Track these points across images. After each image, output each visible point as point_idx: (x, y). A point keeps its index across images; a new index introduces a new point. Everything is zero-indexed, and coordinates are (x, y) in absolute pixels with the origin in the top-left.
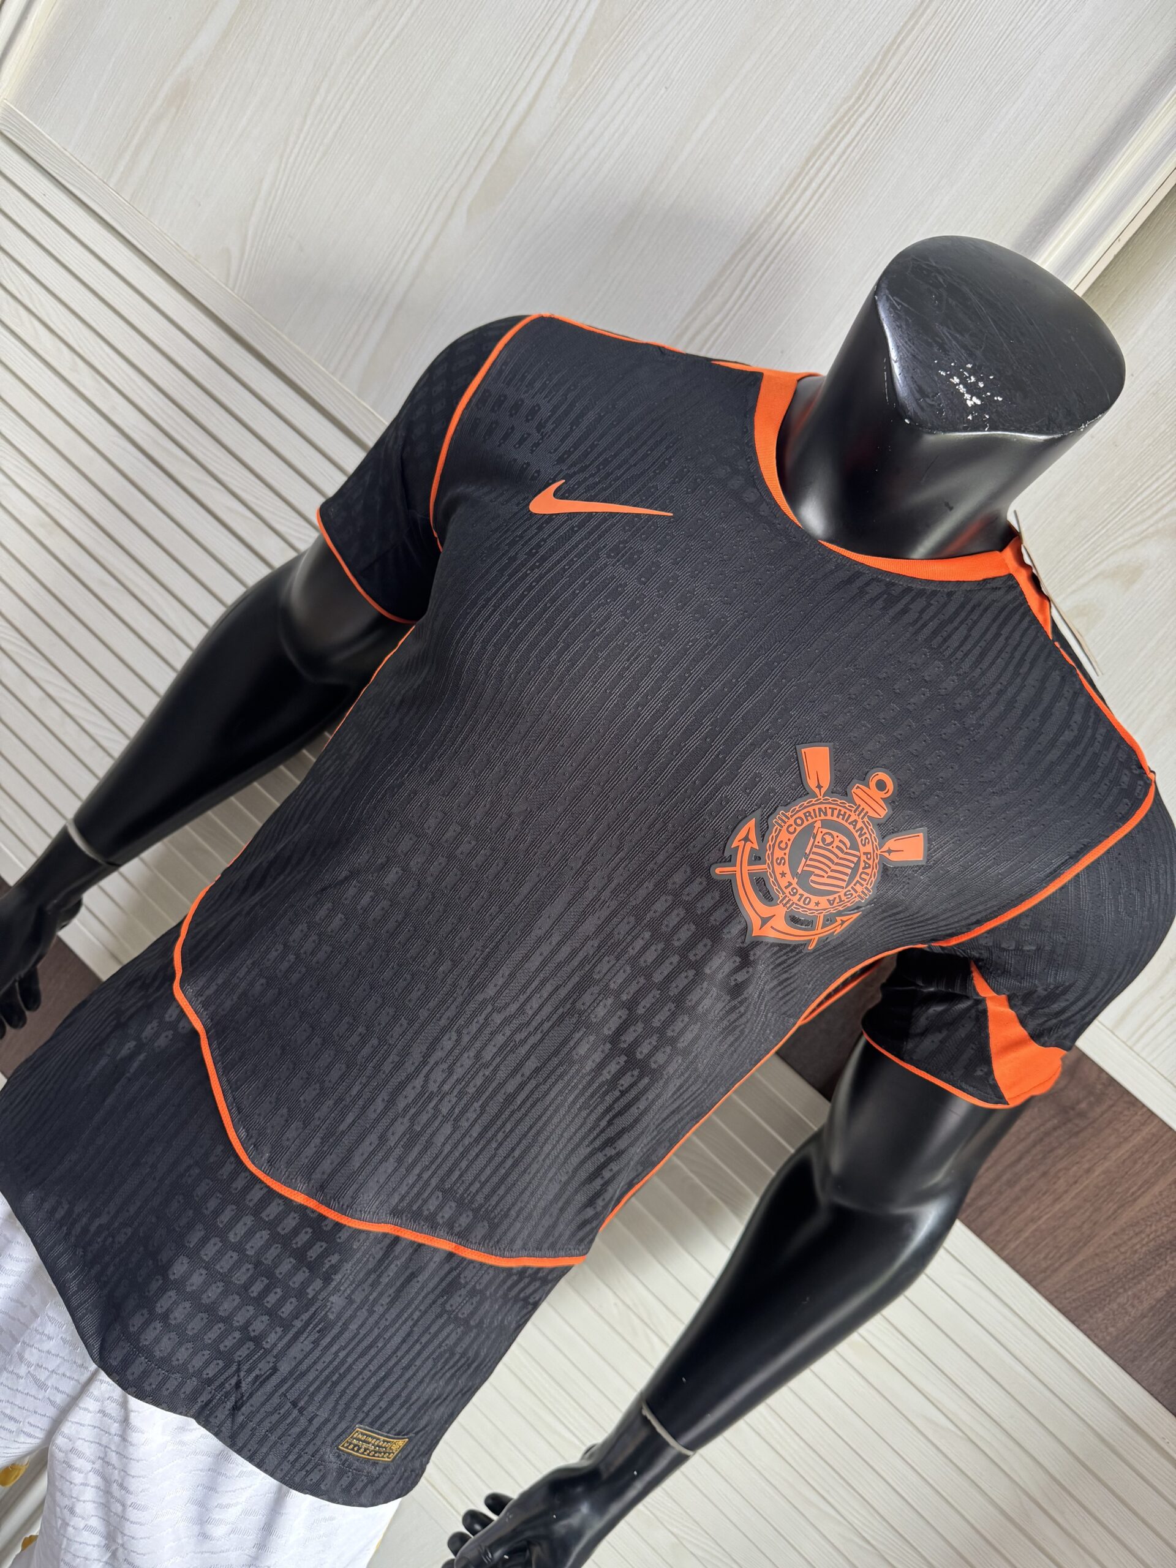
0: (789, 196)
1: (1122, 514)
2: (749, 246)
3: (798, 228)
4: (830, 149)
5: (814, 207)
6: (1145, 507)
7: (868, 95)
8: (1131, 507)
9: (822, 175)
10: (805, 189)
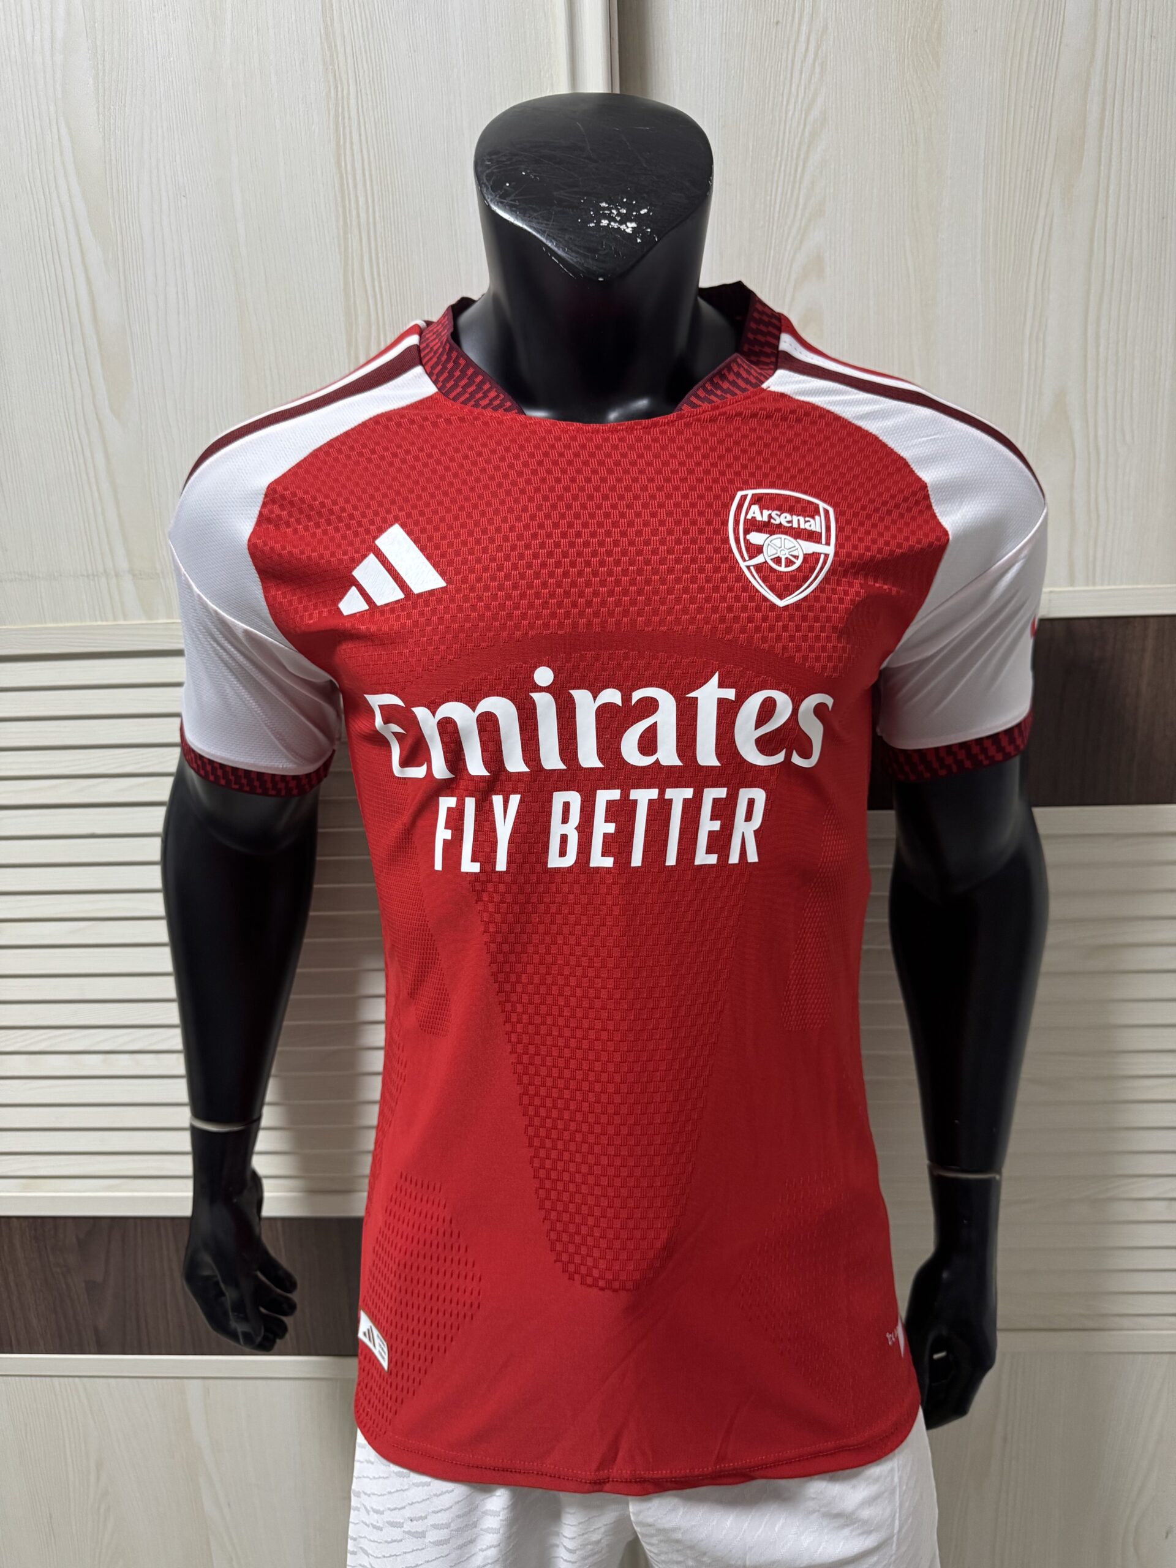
0: (347, 202)
1: (775, 228)
2: (350, 262)
3: (374, 218)
4: (348, 140)
5: (373, 195)
6: (786, 211)
7: (341, 81)
8: (776, 218)
9: (358, 166)
10: (355, 186)
